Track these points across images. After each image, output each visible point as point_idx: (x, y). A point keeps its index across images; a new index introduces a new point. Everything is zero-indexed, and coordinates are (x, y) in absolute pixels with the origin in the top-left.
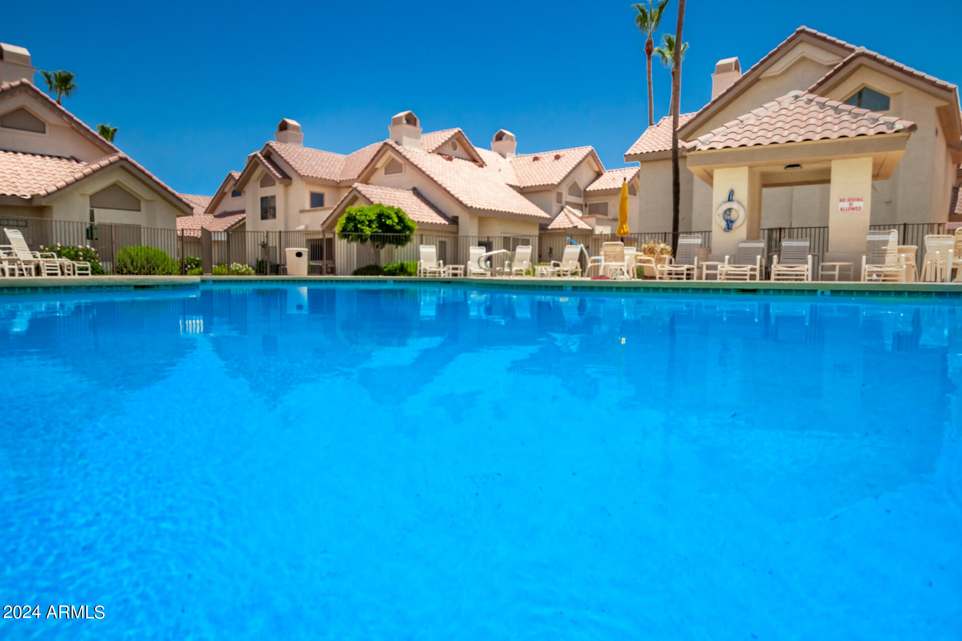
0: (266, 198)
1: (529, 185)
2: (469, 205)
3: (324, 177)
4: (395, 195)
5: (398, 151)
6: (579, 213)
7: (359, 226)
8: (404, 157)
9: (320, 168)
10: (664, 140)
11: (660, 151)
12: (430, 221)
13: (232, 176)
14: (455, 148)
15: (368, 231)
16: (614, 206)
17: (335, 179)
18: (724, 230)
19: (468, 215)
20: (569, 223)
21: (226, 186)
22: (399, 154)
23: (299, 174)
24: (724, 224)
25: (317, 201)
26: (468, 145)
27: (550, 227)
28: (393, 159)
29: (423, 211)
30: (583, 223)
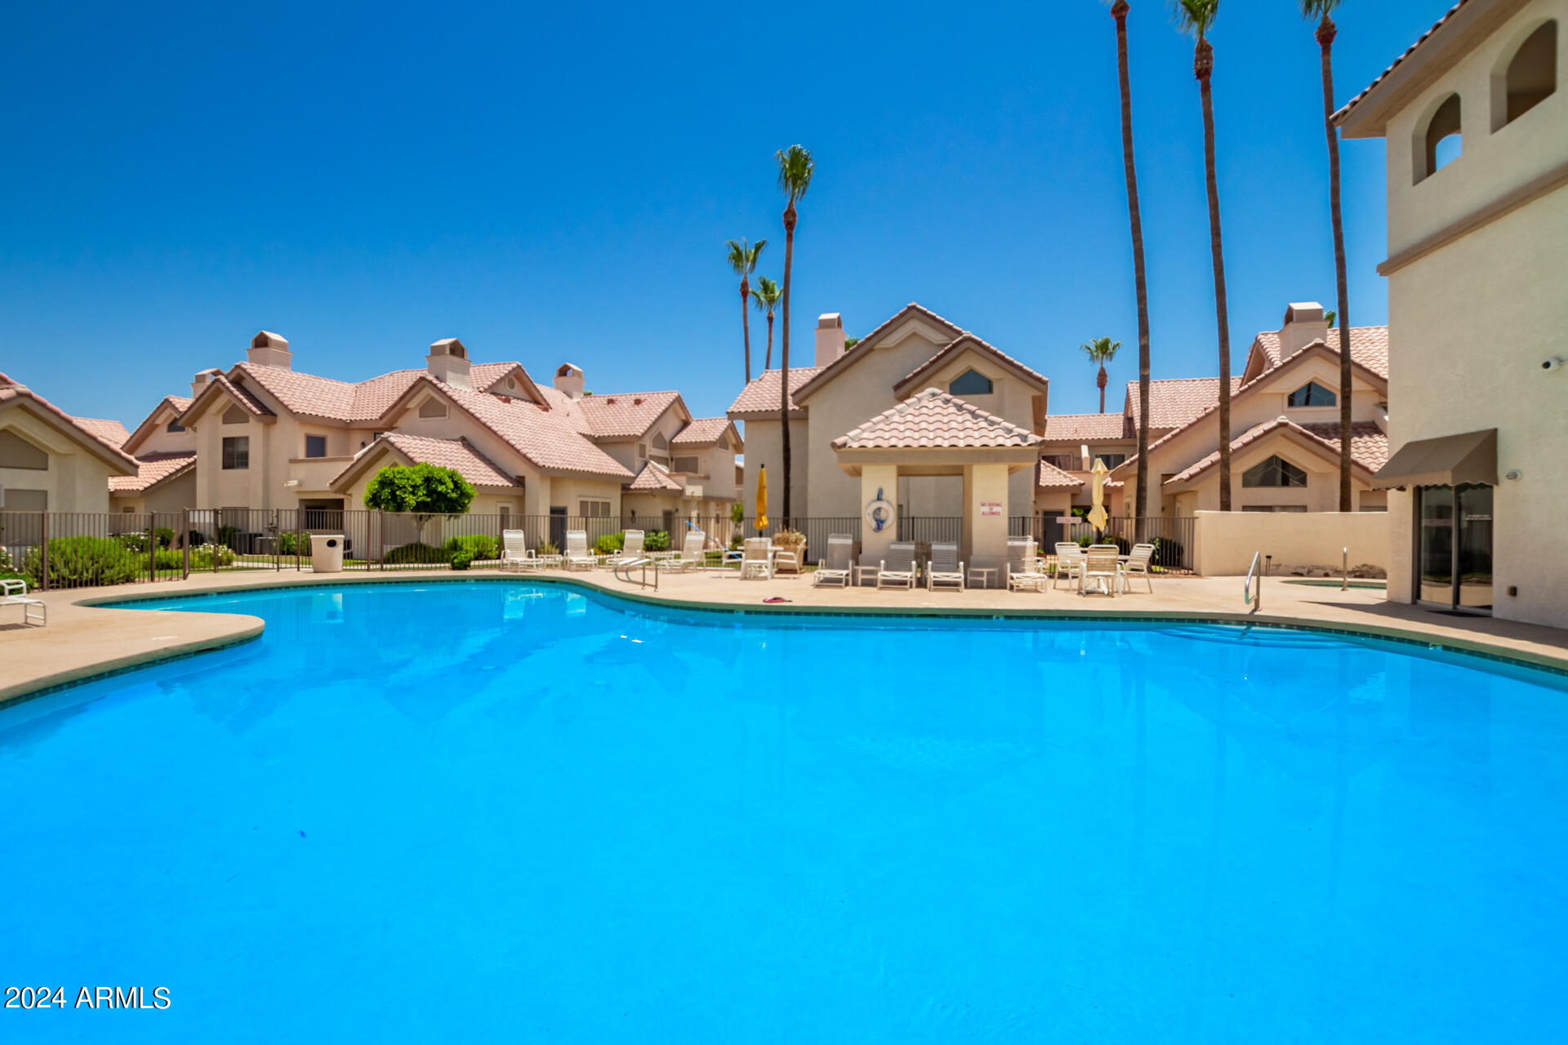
0: (233, 439)
1: (606, 434)
2: (541, 464)
3: (327, 415)
4: (439, 447)
5: (440, 390)
6: (666, 470)
7: (398, 493)
8: (450, 397)
9: (320, 402)
10: (769, 398)
11: (766, 411)
12: (490, 483)
13: (170, 403)
14: (512, 387)
15: (411, 500)
16: (705, 461)
17: (344, 418)
18: (875, 530)
19: (537, 476)
20: (656, 482)
21: (159, 416)
22: (442, 394)
23: (291, 411)
24: (874, 524)
25: (316, 448)
26: (529, 384)
27: (632, 487)
28: (432, 398)
29: (479, 469)
30: (672, 482)
